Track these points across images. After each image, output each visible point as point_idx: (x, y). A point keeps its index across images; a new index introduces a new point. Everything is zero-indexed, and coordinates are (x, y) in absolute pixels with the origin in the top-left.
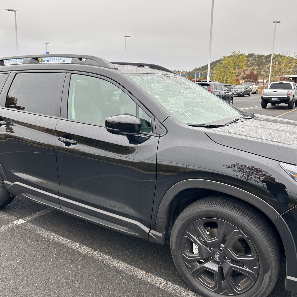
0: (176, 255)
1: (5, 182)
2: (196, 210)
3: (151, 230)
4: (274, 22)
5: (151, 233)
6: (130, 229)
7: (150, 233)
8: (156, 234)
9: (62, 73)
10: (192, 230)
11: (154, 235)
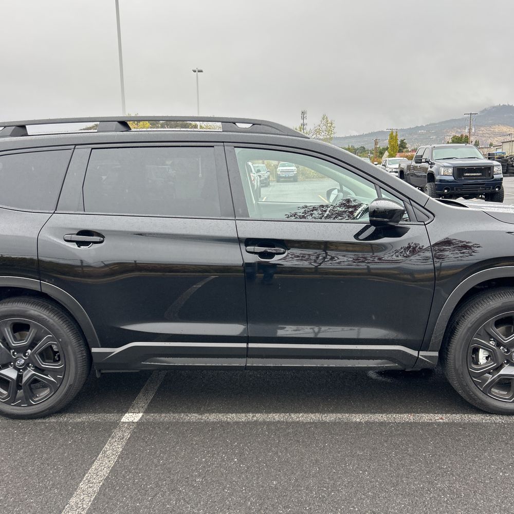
0: (462, 374)
1: (94, 350)
2: (489, 308)
3: (420, 352)
4: (195, 71)
5: (422, 356)
6: (386, 359)
7: (419, 356)
8: (429, 355)
9: (213, 147)
10: (482, 334)
11: (425, 357)
